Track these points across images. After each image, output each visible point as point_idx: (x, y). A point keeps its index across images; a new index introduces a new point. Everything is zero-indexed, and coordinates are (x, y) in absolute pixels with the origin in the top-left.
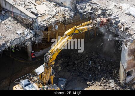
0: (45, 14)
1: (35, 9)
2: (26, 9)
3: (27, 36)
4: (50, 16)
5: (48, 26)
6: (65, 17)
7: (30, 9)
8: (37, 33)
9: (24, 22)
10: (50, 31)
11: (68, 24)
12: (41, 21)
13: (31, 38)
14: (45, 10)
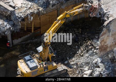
0: (22, 7)
1: (12, 3)
2: (5, 3)
3: (6, 26)
4: (26, 9)
5: (25, 17)
6: (39, 9)
7: (9, 3)
8: (16, 23)
9: (4, 14)
10: (27, 21)
11: (42, 15)
12: (18, 13)
13: (10, 28)
14: (21, 4)
